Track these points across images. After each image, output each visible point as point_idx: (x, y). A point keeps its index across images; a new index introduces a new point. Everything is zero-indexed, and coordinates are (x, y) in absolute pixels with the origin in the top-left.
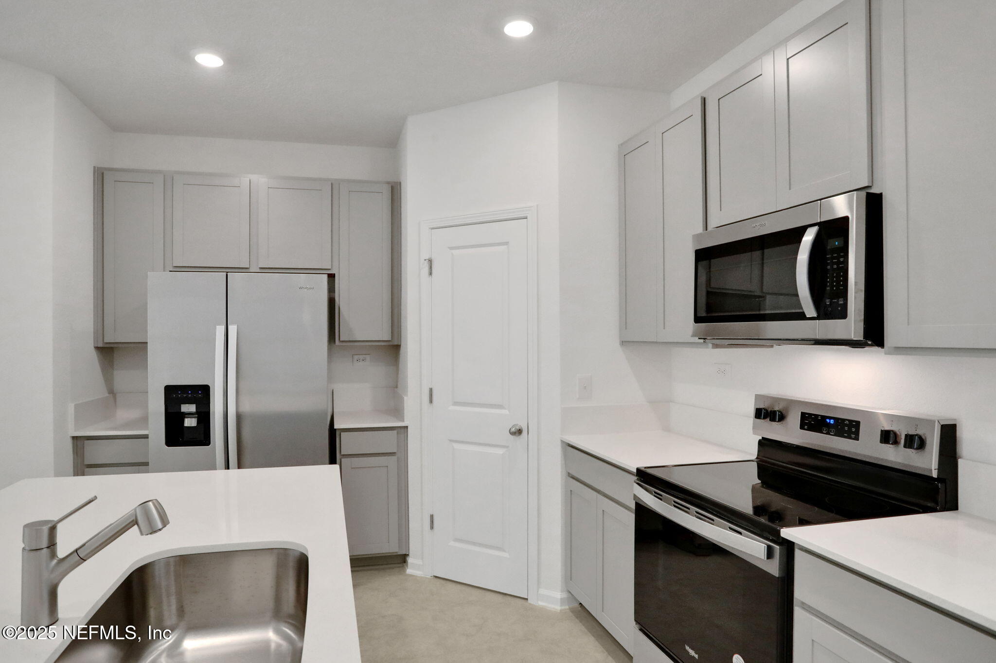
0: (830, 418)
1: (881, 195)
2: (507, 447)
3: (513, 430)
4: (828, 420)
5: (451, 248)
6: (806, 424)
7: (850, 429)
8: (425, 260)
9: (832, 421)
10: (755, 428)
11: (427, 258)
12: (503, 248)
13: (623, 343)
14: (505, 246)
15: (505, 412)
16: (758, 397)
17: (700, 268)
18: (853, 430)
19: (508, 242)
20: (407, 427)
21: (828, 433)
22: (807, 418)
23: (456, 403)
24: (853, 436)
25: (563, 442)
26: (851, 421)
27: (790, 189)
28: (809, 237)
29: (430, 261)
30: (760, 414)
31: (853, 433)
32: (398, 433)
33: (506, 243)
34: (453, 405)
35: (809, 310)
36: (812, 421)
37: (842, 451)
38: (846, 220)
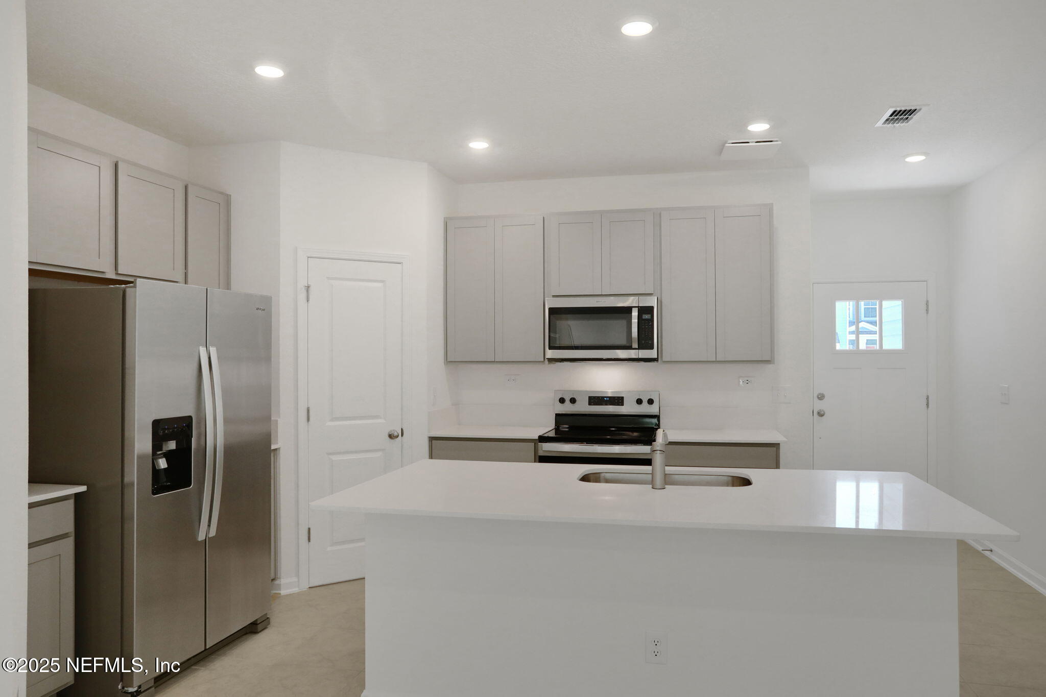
0: (607, 397)
2: (383, 450)
3: (392, 434)
4: (605, 399)
5: (329, 279)
6: (592, 402)
9: (608, 399)
10: (556, 408)
11: (305, 285)
12: (381, 284)
13: (448, 363)
14: (383, 284)
16: (561, 392)
17: (552, 317)
18: (620, 401)
19: (385, 281)
20: (280, 449)
21: (606, 405)
22: (592, 399)
25: (428, 437)
26: (619, 397)
28: (635, 313)
29: (307, 288)
30: (561, 401)
31: (619, 403)
33: (383, 281)
34: (331, 421)
35: (635, 345)
36: (595, 400)
37: (610, 412)
38: (652, 307)
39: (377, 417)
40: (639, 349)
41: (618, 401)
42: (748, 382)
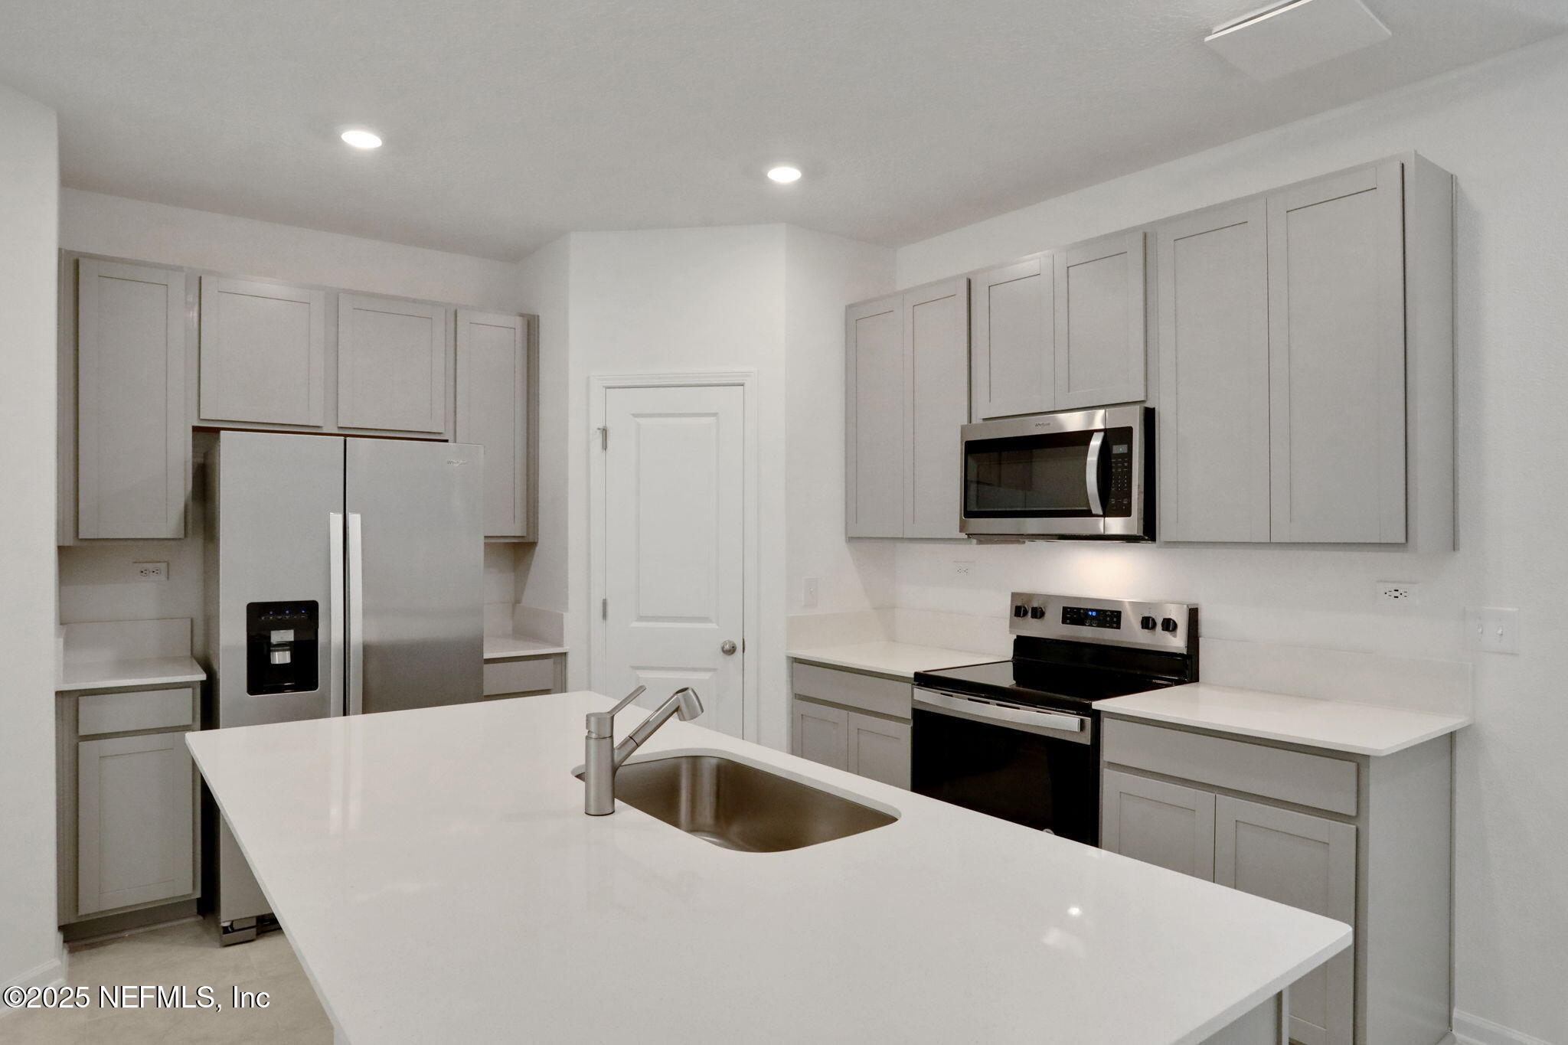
0: (1092, 610)
1: (1154, 408)
2: (714, 670)
3: (727, 647)
4: (1090, 613)
5: (635, 416)
6: (1068, 618)
7: (1112, 619)
8: (599, 429)
9: (1094, 614)
10: (1012, 625)
11: (601, 427)
12: (712, 419)
13: (851, 539)
14: (715, 418)
15: (713, 626)
16: (1014, 595)
17: (970, 460)
18: (1115, 619)
19: (717, 413)
20: (565, 654)
21: (1091, 625)
22: (1068, 613)
23: (641, 618)
24: (1115, 625)
25: (788, 657)
26: (1112, 612)
27: (1069, 392)
28: (1096, 443)
29: (604, 431)
30: (1019, 612)
31: (1114, 622)
32: (554, 663)
33: (715, 415)
34: (636, 621)
35: (1096, 508)
36: (1074, 615)
37: (1104, 640)
38: (1129, 430)
39: (706, 620)
40: (1104, 515)
41: (1111, 618)
42: (1397, 594)
